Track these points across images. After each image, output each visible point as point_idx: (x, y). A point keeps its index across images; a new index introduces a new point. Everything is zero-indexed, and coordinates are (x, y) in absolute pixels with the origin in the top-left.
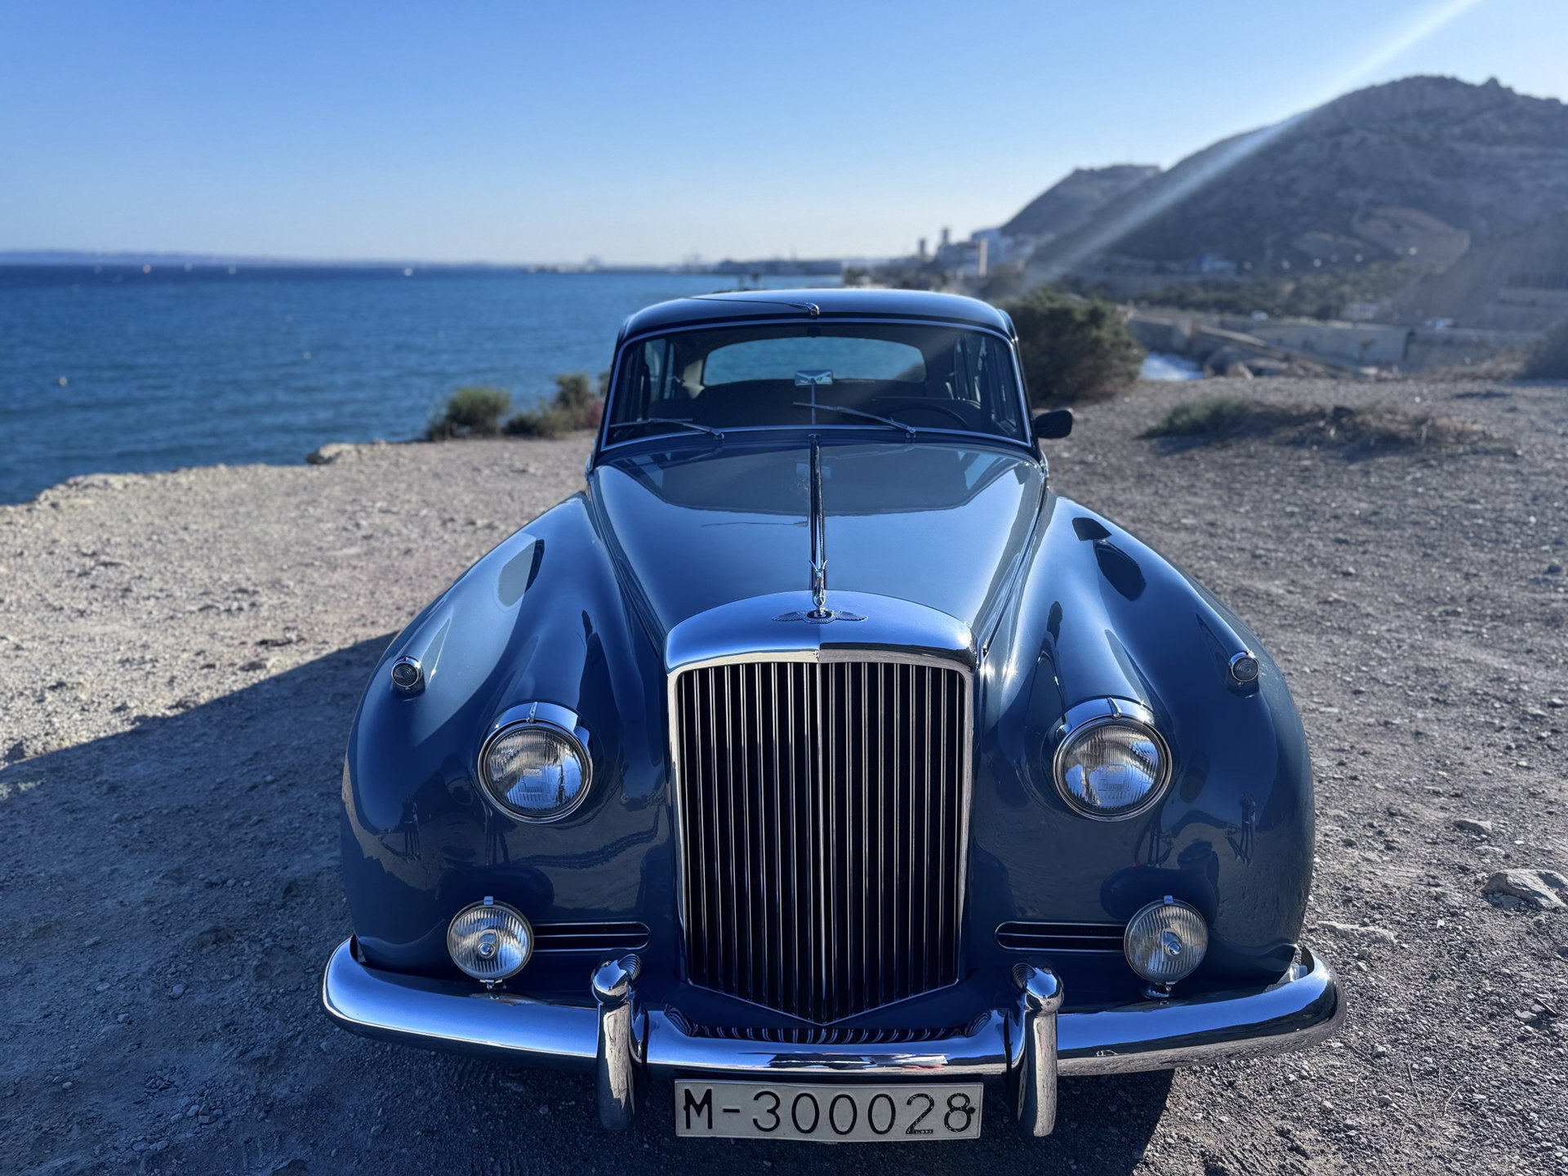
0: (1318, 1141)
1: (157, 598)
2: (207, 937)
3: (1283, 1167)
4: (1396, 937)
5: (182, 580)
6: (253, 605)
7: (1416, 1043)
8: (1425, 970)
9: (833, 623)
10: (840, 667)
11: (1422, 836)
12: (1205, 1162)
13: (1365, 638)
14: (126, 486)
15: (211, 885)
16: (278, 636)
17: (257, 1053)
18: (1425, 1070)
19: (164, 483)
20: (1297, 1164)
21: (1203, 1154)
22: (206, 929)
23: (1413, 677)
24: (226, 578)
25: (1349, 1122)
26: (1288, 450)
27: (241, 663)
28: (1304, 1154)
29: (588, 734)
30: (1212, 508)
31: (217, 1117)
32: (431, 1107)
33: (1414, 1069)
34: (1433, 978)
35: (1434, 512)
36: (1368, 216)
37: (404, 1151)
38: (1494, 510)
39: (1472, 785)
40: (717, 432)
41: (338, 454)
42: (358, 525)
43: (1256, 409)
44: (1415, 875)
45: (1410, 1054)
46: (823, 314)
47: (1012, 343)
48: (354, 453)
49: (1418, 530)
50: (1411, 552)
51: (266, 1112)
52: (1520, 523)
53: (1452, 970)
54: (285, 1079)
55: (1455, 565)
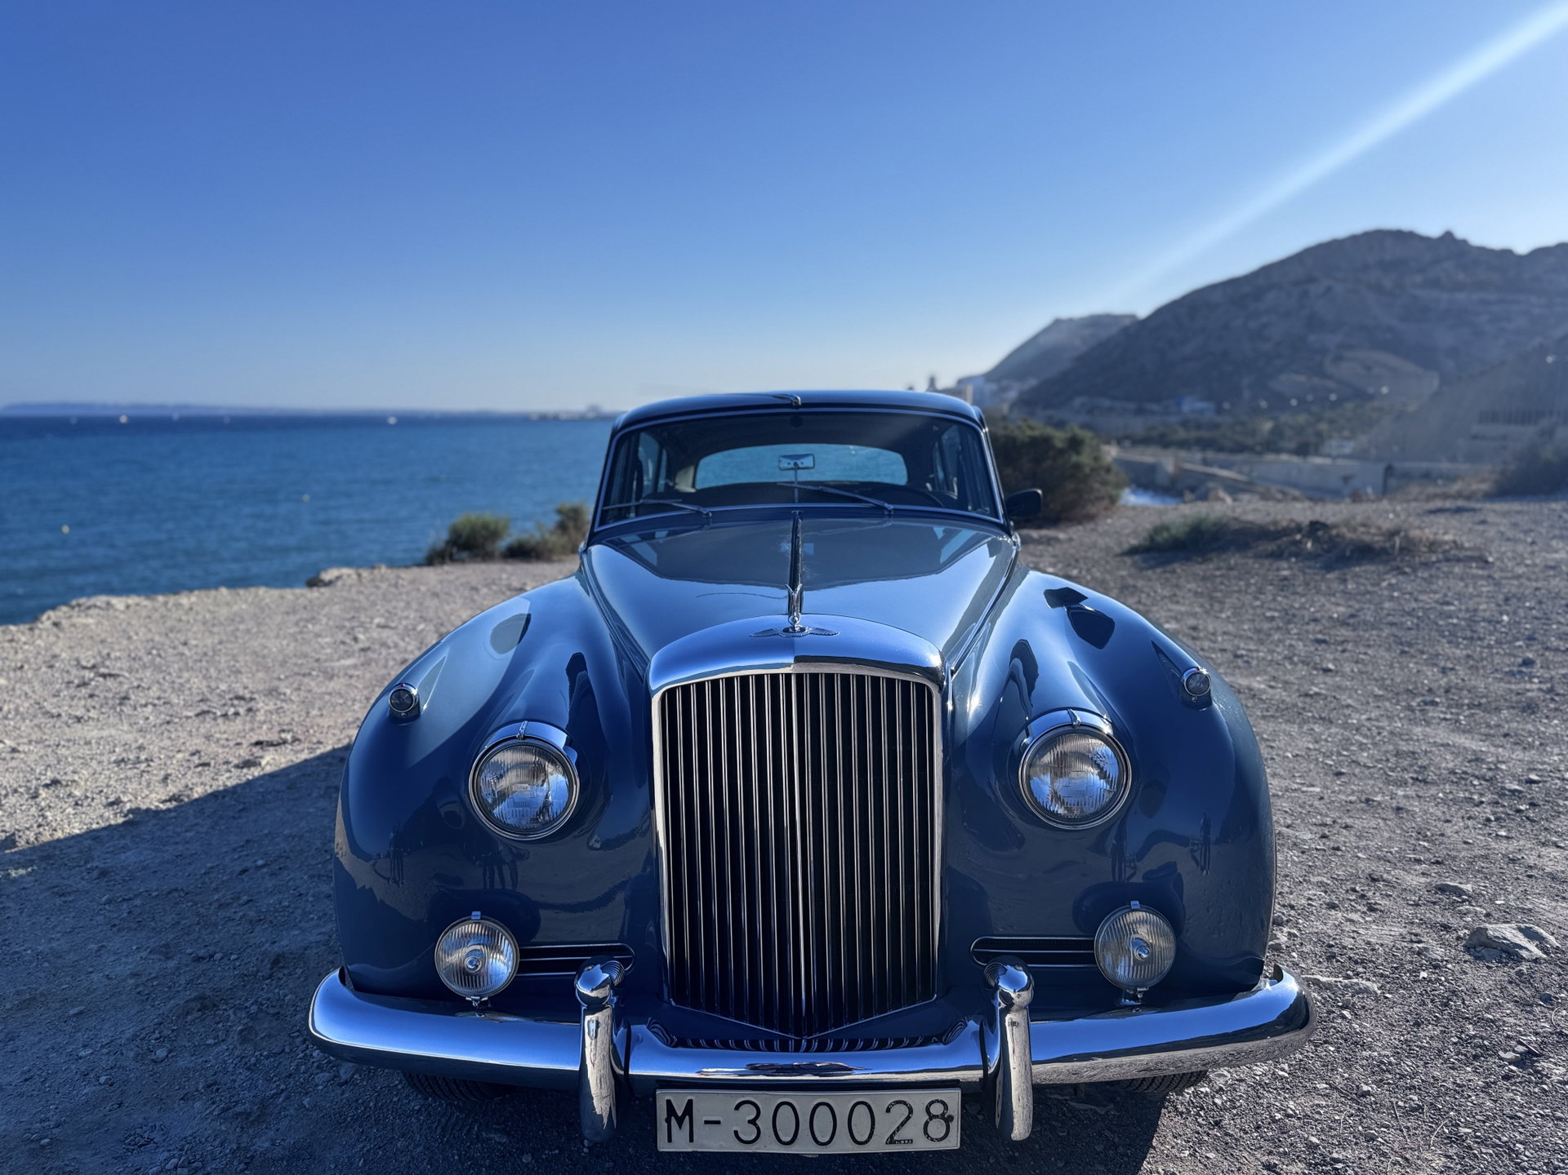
0: (1305, 1174)
1: (155, 705)
2: (193, 1004)
4: (1379, 988)
5: (180, 690)
6: (249, 710)
7: (1401, 1083)
8: (1409, 1018)
9: (807, 638)
10: (814, 677)
11: (1404, 899)
13: (1345, 726)
14: (128, 607)
15: (199, 959)
16: (273, 737)
17: (239, 1109)
18: (1410, 1107)
19: (166, 604)
22: (191, 998)
23: (1393, 760)
24: (223, 687)
25: (1335, 1156)
26: (1267, 562)
27: (235, 761)
29: (576, 752)
30: (1194, 615)
31: (196, 1170)
32: (413, 1158)
33: (1399, 1106)
34: (1417, 1024)
35: (1409, 614)
36: (1338, 359)
38: (1467, 611)
39: (1454, 853)
40: (705, 511)
41: (338, 578)
42: (356, 639)
43: (1235, 526)
44: (1398, 934)
45: (1395, 1093)
46: (804, 405)
47: (984, 432)
48: (355, 577)
49: (1395, 630)
50: (1388, 650)
51: (246, 1164)
52: (1494, 622)
53: (1436, 1017)
54: (266, 1133)
55: (1432, 661)
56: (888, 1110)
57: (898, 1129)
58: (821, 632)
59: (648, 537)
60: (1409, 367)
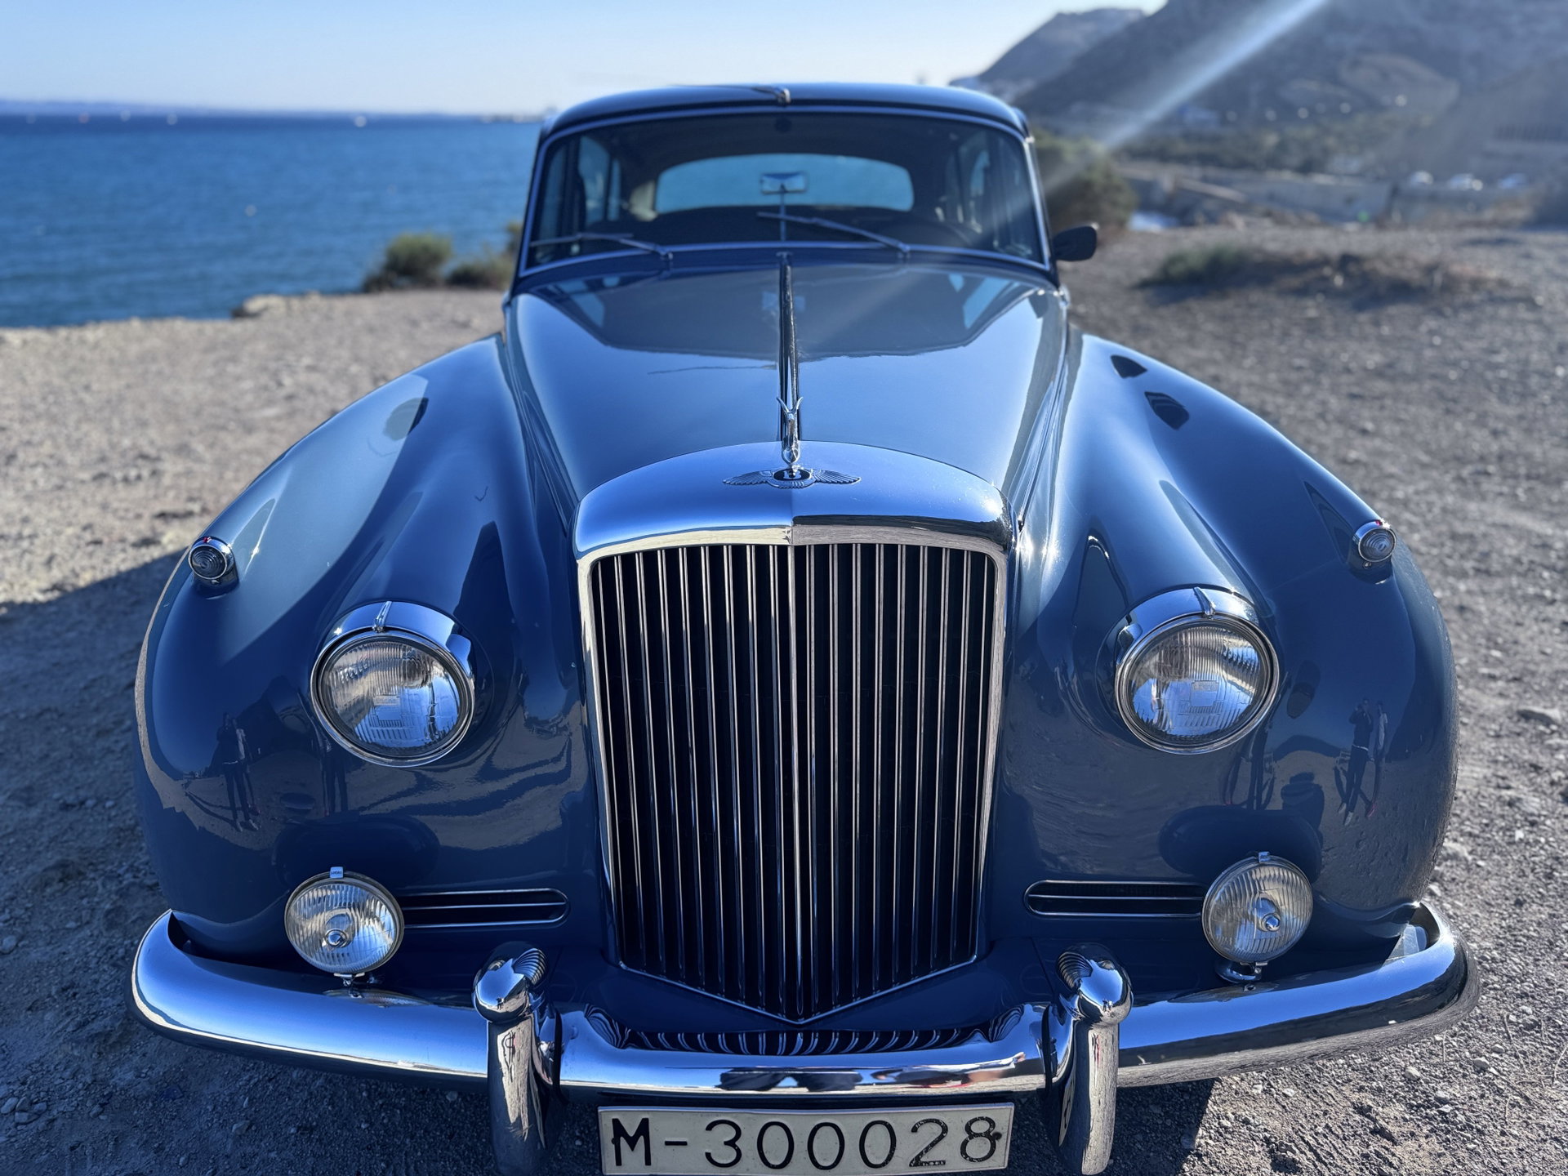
0: (1405, 1120)
1: (45, 466)
2: (51, 874)
3: (1366, 1156)
4: (1470, 853)
5: (75, 445)
6: (154, 473)
7: (1510, 989)
8: (1508, 894)
9: (811, 487)
10: (822, 550)
11: (1484, 729)
12: (1271, 1151)
13: (1391, 501)
14: (25, 343)
15: (66, 807)
16: (179, 506)
17: (96, 1026)
18: (1524, 1023)
19: (67, 339)
20: (1383, 1152)
21: (1267, 1141)
22: (52, 863)
23: (1449, 543)
24: (126, 442)
25: (1441, 1094)
26: (1291, 300)
27: (132, 538)
28: (1390, 1137)
29: (468, 644)
30: (1215, 362)
31: (39, 1114)
32: (311, 1093)
33: (1511, 1022)
34: (1519, 903)
35: (1455, 364)
36: (1355, 64)
37: (273, 1155)
38: (1518, 361)
39: (1532, 667)
40: (664, 251)
41: (266, 309)
42: (280, 384)
43: (1258, 257)
44: (1481, 776)
45: (1504, 1002)
46: (795, 102)
47: (1027, 142)
48: (282, 310)
49: (1438, 384)
50: (1432, 406)
51: (102, 1105)
52: (1548, 375)
53: (1540, 893)
54: (130, 1059)
55: (1481, 421)
56: (915, 1130)
57: (927, 1150)
58: (833, 478)
59: (595, 286)
60: (1425, 73)
